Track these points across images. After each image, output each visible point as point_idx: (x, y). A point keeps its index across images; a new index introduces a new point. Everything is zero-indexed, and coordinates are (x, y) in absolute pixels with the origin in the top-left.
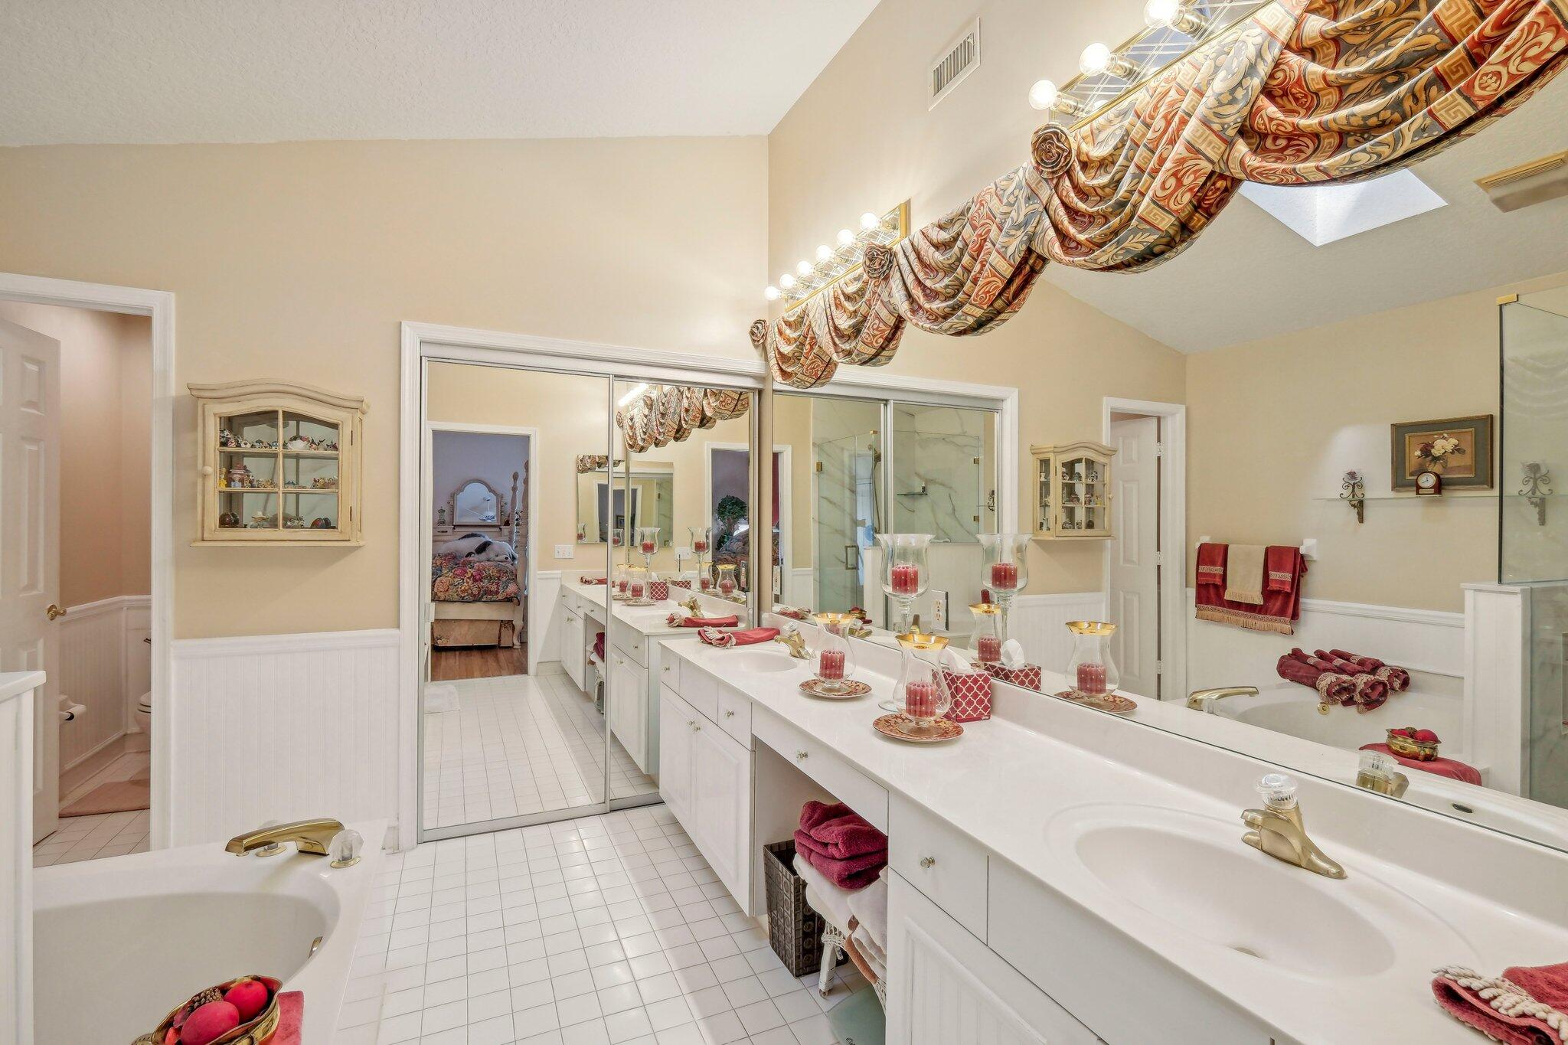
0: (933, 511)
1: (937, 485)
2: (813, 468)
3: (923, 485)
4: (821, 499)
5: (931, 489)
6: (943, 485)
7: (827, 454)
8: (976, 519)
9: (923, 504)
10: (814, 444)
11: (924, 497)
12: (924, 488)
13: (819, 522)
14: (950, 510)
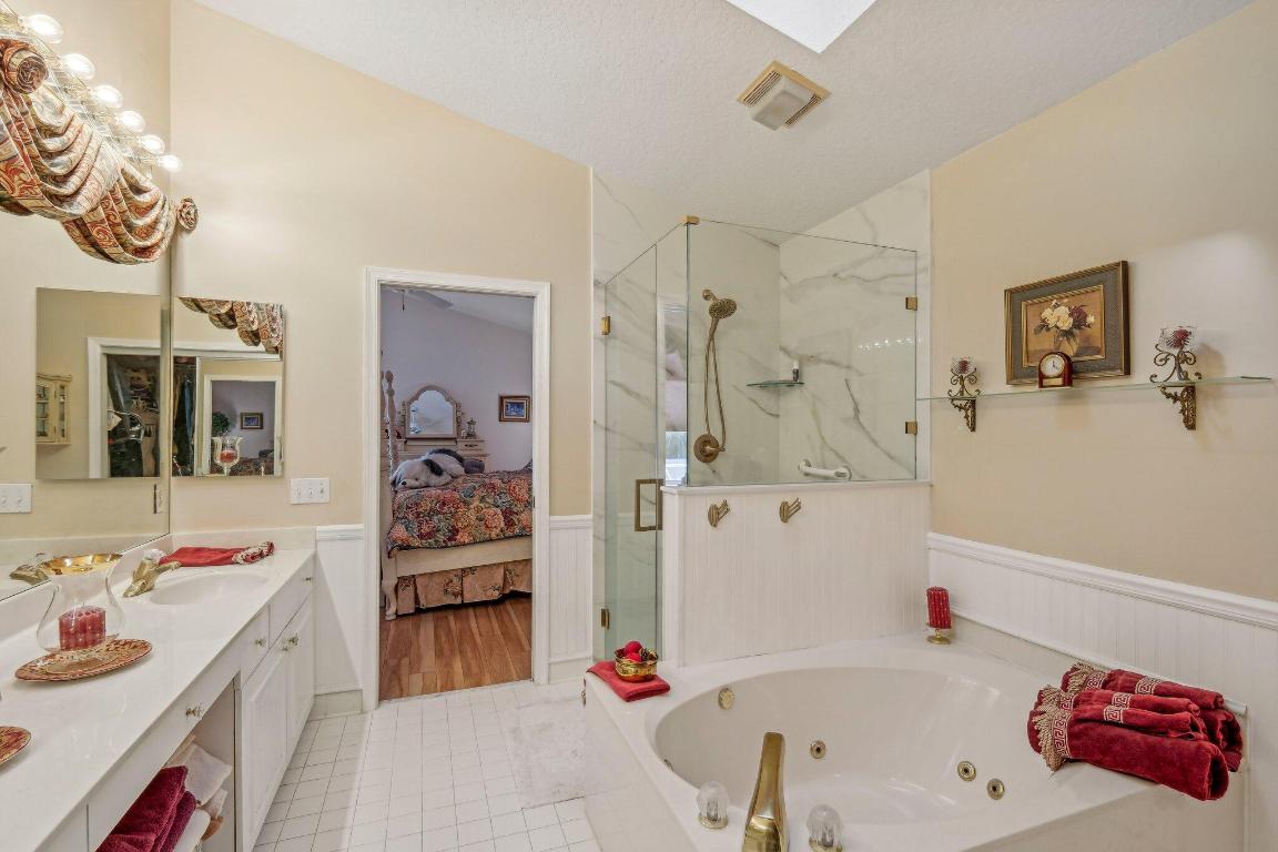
0: (815, 413)
1: (823, 366)
2: (595, 327)
3: (796, 367)
4: (609, 384)
5: (809, 374)
6: (832, 363)
7: (624, 304)
8: (911, 428)
9: (794, 401)
10: (597, 283)
11: (796, 392)
12: (797, 373)
13: (606, 429)
14: (851, 413)
